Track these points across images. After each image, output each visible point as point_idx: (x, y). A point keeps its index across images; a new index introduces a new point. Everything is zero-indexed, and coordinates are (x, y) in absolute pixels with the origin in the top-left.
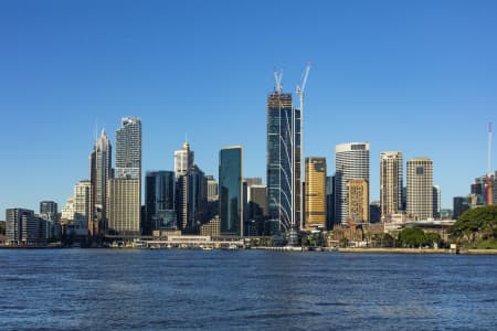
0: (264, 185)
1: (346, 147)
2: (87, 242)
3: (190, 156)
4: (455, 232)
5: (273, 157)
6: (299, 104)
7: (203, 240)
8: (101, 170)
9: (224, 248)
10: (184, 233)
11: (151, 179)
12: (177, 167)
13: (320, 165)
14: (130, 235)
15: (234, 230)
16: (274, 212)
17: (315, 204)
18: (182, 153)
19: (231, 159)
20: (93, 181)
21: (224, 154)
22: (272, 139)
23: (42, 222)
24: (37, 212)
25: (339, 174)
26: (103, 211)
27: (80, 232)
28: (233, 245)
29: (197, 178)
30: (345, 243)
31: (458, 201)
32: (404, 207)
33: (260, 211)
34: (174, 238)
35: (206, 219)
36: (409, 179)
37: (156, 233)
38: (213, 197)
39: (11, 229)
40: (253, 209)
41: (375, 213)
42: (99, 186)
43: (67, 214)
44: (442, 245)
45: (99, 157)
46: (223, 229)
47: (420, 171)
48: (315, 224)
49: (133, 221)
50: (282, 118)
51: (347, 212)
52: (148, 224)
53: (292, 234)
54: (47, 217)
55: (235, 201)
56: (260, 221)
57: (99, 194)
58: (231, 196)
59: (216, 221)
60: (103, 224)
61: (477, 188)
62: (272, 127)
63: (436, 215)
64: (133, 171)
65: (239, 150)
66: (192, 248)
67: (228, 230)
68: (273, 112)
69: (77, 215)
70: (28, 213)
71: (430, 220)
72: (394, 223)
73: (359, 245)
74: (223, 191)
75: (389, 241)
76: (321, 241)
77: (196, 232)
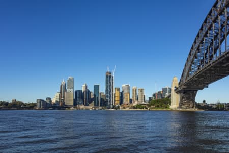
0: (105, 94)
1: (124, 85)
2: (59, 108)
3: (86, 87)
4: (149, 105)
5: (107, 87)
6: (113, 75)
7: (90, 107)
8: (63, 90)
9: (95, 109)
10: (85, 105)
11: (76, 92)
12: (83, 89)
13: (118, 89)
14: (71, 106)
15: (98, 105)
16: (107, 101)
17: (117, 99)
18: (84, 86)
19: (97, 88)
20: (61, 93)
21: (95, 86)
22: (107, 83)
23: (47, 103)
24: (45, 100)
25: (123, 92)
26: (64, 100)
27: (57, 105)
28: (97, 108)
29: (88, 92)
30: (124, 108)
31: (150, 98)
32: (137, 100)
33: (104, 100)
34: (82, 107)
35: (90, 102)
36: (139, 93)
37: (78, 106)
38: (92, 97)
39: (38, 104)
40: (102, 100)
41: (131, 101)
42: (62, 94)
43: (54, 101)
44: (146, 108)
45: (62, 86)
46: (95, 105)
47: (141, 91)
48: (117, 104)
49: (72, 103)
50: (109, 78)
51: (124, 101)
52: (76, 104)
53: (112, 106)
54: (48, 102)
55: (98, 98)
56: (104, 103)
57: (62, 96)
58: (97, 97)
59: (93, 103)
60: (64, 103)
61: (154, 95)
62: (107, 80)
63: (145, 102)
64: (72, 90)
65: (98, 86)
66: (87, 109)
67: (96, 105)
68: (107, 76)
69: (56, 101)
70: (43, 101)
71: (143, 103)
72: (135, 103)
73: (127, 108)
74: (95, 95)
75: (134, 107)
76: (118, 107)
77: (88, 105)
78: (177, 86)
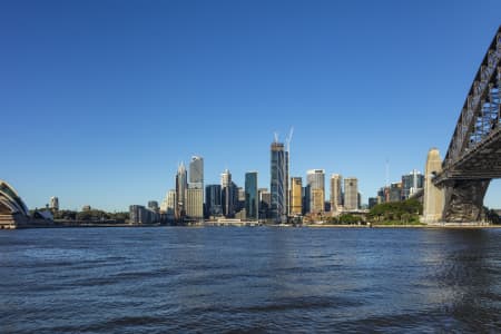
0: (269, 192)
1: (313, 172)
2: (174, 223)
3: (229, 177)
4: (369, 216)
5: (274, 177)
6: (287, 149)
7: (237, 221)
8: (181, 184)
9: (248, 225)
10: (228, 217)
11: (208, 189)
12: (223, 183)
13: (299, 181)
14: (198, 219)
15: (254, 216)
16: (274, 207)
17: (296, 202)
18: (225, 175)
19: (251, 178)
20: (177, 191)
21: (247, 175)
22: (274, 168)
23: (149, 212)
24: (147, 207)
25: (309, 186)
26: (183, 206)
27: (171, 217)
28: (253, 223)
29: (233, 188)
30: (312, 222)
31: (371, 200)
32: (342, 203)
33: (267, 206)
34: (221, 220)
35: (238, 210)
36: (346, 189)
37: (212, 218)
38: (242, 199)
39: (133, 216)
40: (263, 204)
41: (328, 206)
42: (180, 192)
43: (163, 207)
44: (363, 223)
45: (180, 177)
46: (248, 215)
47: (351, 184)
48: (296, 213)
49: (200, 212)
50: (278, 156)
51: (313, 206)
52: (207, 213)
53: (284, 218)
54: (152, 209)
55: (254, 201)
56: (267, 211)
57: (180, 199)
58: (252, 197)
59: (244, 211)
60: (183, 213)
61: (381, 193)
62: (273, 161)
63: (360, 207)
64: (199, 185)
65: (255, 174)
66: (231, 226)
67: (251, 216)
68: (274, 153)
69: (169, 209)
70: (142, 208)
71: (356, 210)
72: (338, 211)
73: (319, 223)
74: (247, 195)
75: (335, 221)
76: (299, 221)
77: (233, 217)
78: (439, 169)
